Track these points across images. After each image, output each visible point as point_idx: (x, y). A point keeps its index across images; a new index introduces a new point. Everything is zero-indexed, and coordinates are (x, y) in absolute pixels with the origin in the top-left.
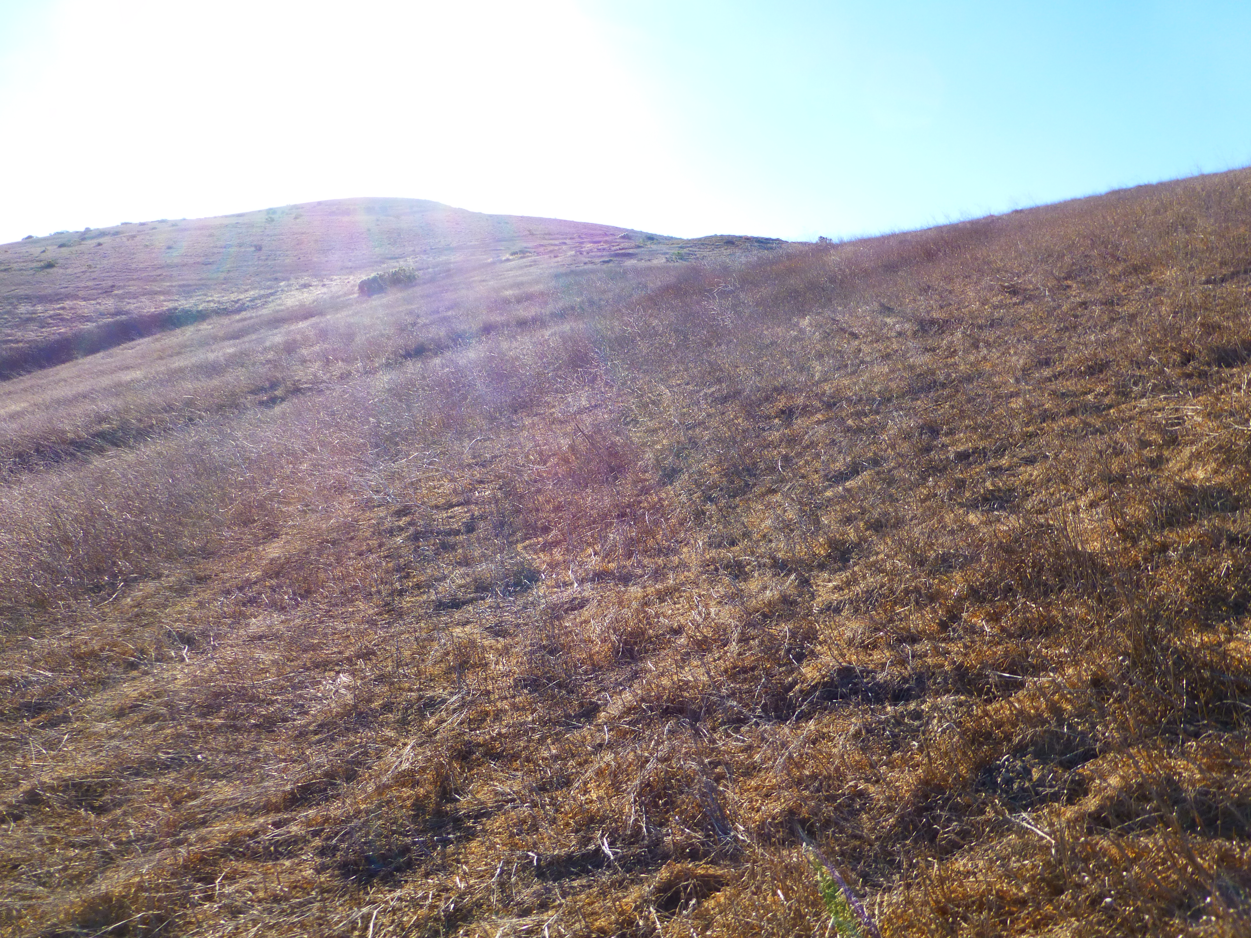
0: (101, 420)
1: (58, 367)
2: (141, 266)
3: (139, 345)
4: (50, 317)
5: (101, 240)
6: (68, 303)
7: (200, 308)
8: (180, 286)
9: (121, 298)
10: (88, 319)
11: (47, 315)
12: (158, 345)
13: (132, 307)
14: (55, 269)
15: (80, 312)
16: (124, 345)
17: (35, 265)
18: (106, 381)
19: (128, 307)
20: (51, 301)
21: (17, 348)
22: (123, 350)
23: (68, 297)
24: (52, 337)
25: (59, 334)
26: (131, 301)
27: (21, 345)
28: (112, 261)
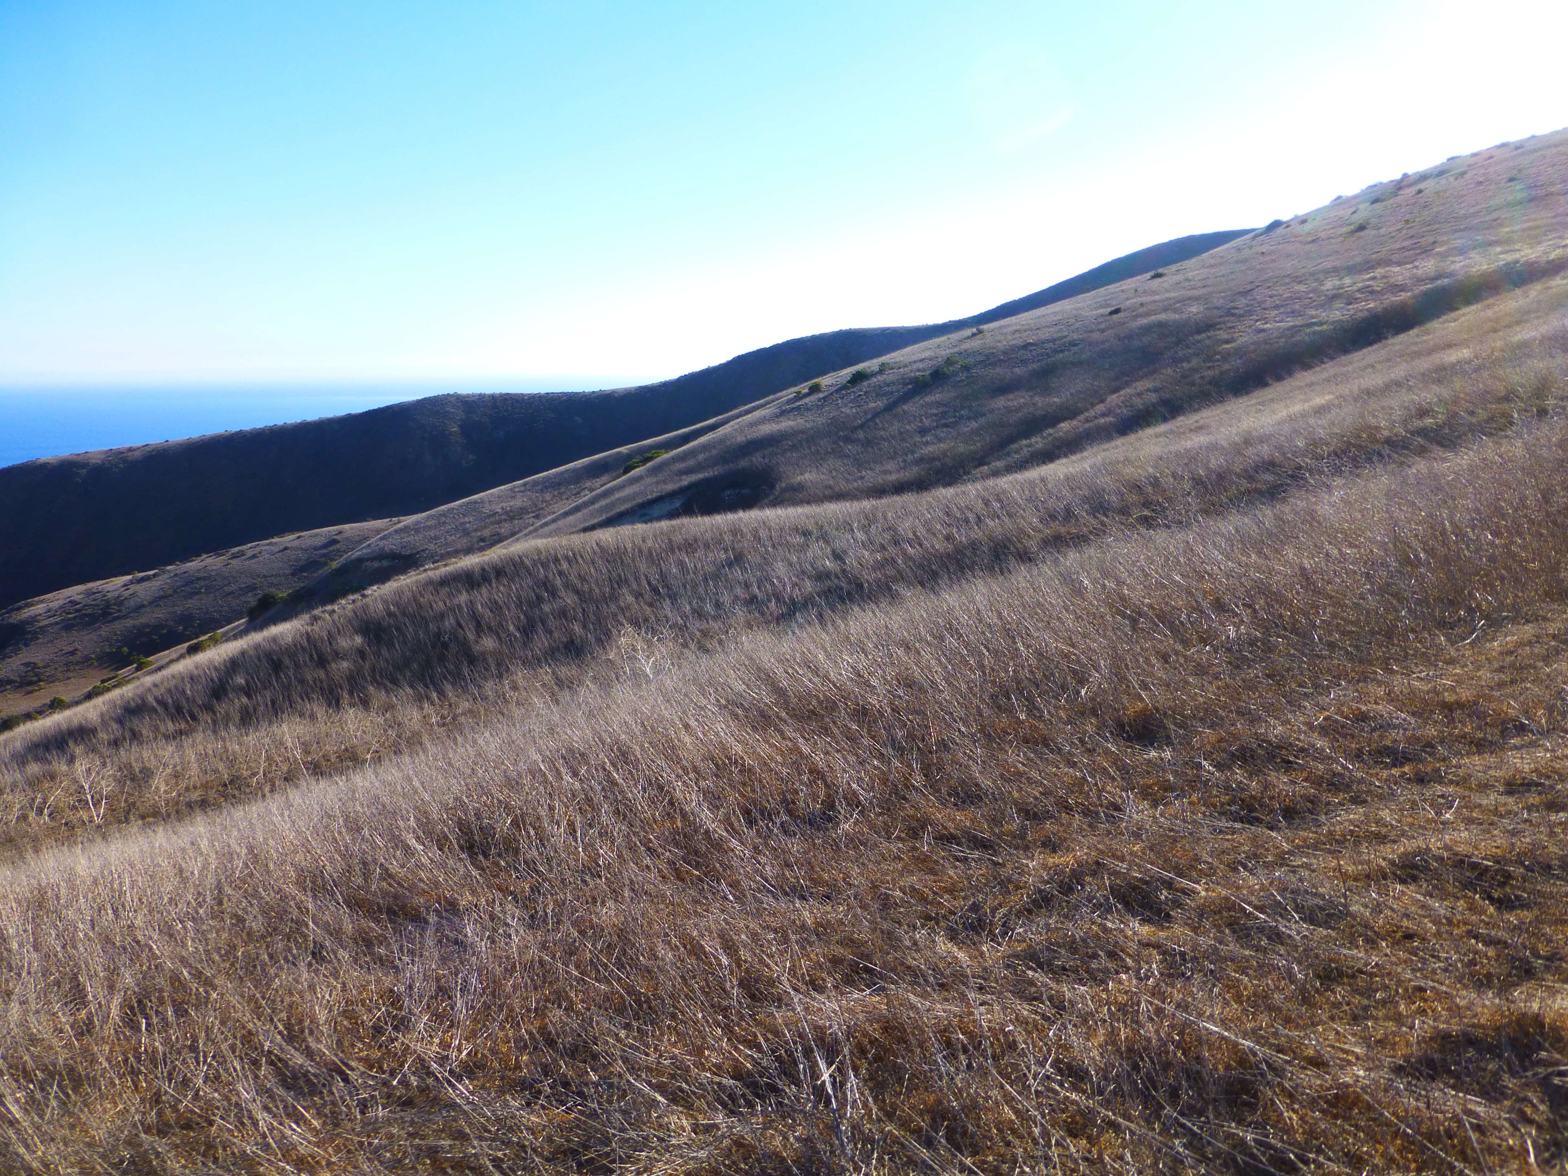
0: (1423, 413)
1: (1365, 351)
2: (1472, 210)
3: (1464, 315)
4: (1358, 291)
5: (1421, 186)
6: (1379, 272)
7: (1552, 256)
8: (1524, 230)
9: (1443, 256)
10: (1402, 288)
11: (1355, 288)
12: (1490, 313)
13: (1458, 266)
14: (1366, 232)
15: (1392, 280)
16: (1445, 317)
17: (1345, 229)
18: (1424, 364)
19: (1452, 267)
20: (1360, 272)
21: (1321, 332)
22: (1443, 323)
23: (1380, 263)
24: (1360, 314)
25: (1367, 310)
26: (1457, 259)
27: (1325, 327)
28: (1435, 210)
